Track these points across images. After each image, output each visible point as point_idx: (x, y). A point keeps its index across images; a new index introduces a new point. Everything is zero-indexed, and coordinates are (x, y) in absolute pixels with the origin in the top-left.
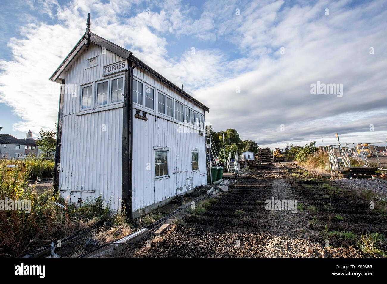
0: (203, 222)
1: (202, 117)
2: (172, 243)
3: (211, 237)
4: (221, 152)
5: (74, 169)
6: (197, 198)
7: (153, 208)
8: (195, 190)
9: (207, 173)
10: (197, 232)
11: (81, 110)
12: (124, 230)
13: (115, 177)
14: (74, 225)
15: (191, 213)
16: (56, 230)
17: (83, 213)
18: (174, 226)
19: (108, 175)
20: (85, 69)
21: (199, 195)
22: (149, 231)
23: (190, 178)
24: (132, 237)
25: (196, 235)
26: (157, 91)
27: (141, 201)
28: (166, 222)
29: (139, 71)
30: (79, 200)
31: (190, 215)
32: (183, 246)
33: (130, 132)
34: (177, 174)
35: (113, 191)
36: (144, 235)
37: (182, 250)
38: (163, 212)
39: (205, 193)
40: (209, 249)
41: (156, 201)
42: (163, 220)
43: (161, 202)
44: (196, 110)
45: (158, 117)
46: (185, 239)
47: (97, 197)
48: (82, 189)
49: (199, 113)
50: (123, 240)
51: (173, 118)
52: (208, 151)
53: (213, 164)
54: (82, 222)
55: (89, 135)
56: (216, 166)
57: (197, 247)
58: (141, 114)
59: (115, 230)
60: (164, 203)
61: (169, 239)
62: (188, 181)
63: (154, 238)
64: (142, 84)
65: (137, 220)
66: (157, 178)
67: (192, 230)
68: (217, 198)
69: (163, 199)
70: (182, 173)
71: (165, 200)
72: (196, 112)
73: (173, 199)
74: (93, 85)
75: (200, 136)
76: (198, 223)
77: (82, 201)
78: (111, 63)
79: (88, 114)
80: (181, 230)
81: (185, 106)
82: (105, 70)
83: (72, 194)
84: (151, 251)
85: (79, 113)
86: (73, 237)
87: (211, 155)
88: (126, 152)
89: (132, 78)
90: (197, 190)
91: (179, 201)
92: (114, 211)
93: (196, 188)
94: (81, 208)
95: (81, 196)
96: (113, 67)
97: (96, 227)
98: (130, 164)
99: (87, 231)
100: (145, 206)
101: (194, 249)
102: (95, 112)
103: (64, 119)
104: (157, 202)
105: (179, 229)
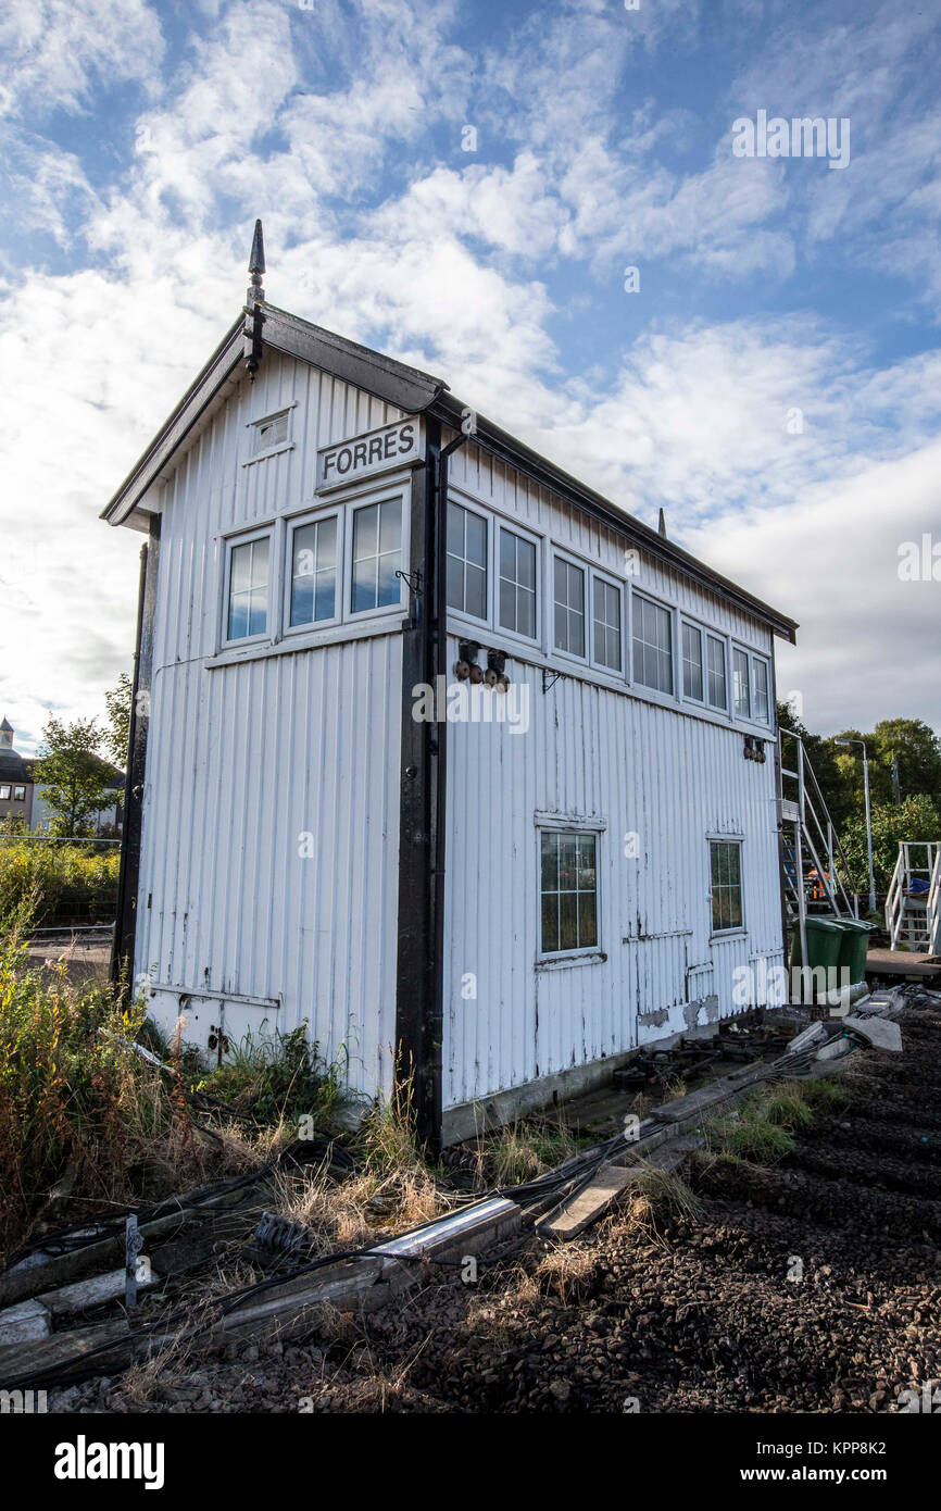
0: (782, 1201)
1: (760, 666)
2: (636, 1292)
3: (832, 1287)
4: (848, 838)
5: (194, 898)
6: (740, 1072)
7: (531, 1101)
8: (724, 1026)
9: (786, 947)
10: (758, 1251)
11: (226, 644)
12: (411, 1193)
13: (365, 944)
14: (203, 1145)
15: (716, 1149)
16: (135, 1161)
17: (233, 1096)
18: (639, 1206)
19: (334, 935)
20: (240, 469)
21: (747, 1059)
22: (524, 1213)
23: (704, 969)
24: (449, 1235)
25: (752, 1268)
26: (551, 551)
27: (477, 1063)
28: (600, 1178)
29: (471, 464)
30: (214, 1033)
31: (711, 1158)
32: (692, 1315)
33: (432, 742)
34: (641, 944)
35: (356, 1008)
36: (500, 1227)
37: (689, 1333)
38: (578, 1124)
39: (780, 1046)
40: (832, 1353)
41: (544, 1071)
42: (583, 1165)
43: (564, 1075)
44: (732, 634)
45: (554, 671)
46: (702, 1280)
47: (290, 1029)
48: (227, 989)
49: (743, 649)
50: (416, 1242)
51: (622, 675)
52: (792, 837)
53: (813, 900)
54: (232, 1134)
55: (257, 751)
56: (832, 911)
57: (767, 1333)
58: (482, 661)
59: (370, 1190)
60: (578, 1083)
61: (620, 1265)
62: (693, 982)
63: (551, 1250)
64: (486, 520)
65: (462, 1153)
66: (550, 962)
67: (732, 1234)
68: (844, 1082)
69: (574, 1060)
70: (662, 940)
71: (585, 1067)
72: (732, 644)
73: (622, 1065)
74: (276, 533)
75: (752, 762)
76: (756, 1205)
77: (226, 1042)
78: (351, 434)
79: (254, 661)
80: (675, 1228)
81: (680, 618)
82: (327, 466)
83: (187, 1007)
84: (543, 1314)
85: (216, 655)
86: (203, 1197)
87: (807, 855)
88: (418, 837)
89: (444, 500)
90: (735, 1028)
91: (652, 1080)
92: (359, 1097)
93: (731, 1019)
94: (222, 1074)
95: (222, 1018)
96: (360, 451)
97: (291, 1166)
98: (433, 889)
99: (253, 1180)
100: (495, 1088)
101: (750, 1341)
102: (283, 655)
103: (158, 682)
104: (546, 1074)
105: (663, 1217)
